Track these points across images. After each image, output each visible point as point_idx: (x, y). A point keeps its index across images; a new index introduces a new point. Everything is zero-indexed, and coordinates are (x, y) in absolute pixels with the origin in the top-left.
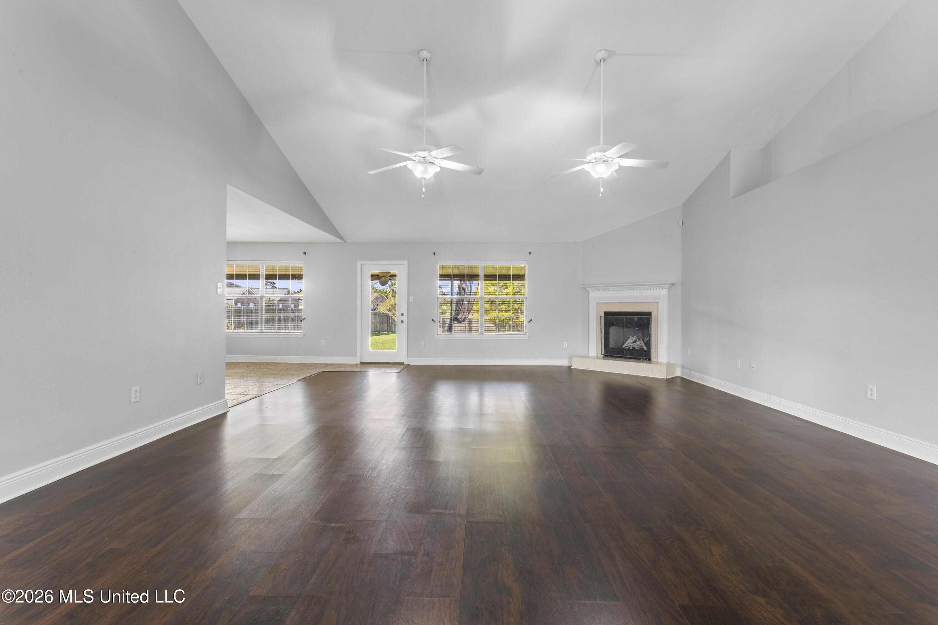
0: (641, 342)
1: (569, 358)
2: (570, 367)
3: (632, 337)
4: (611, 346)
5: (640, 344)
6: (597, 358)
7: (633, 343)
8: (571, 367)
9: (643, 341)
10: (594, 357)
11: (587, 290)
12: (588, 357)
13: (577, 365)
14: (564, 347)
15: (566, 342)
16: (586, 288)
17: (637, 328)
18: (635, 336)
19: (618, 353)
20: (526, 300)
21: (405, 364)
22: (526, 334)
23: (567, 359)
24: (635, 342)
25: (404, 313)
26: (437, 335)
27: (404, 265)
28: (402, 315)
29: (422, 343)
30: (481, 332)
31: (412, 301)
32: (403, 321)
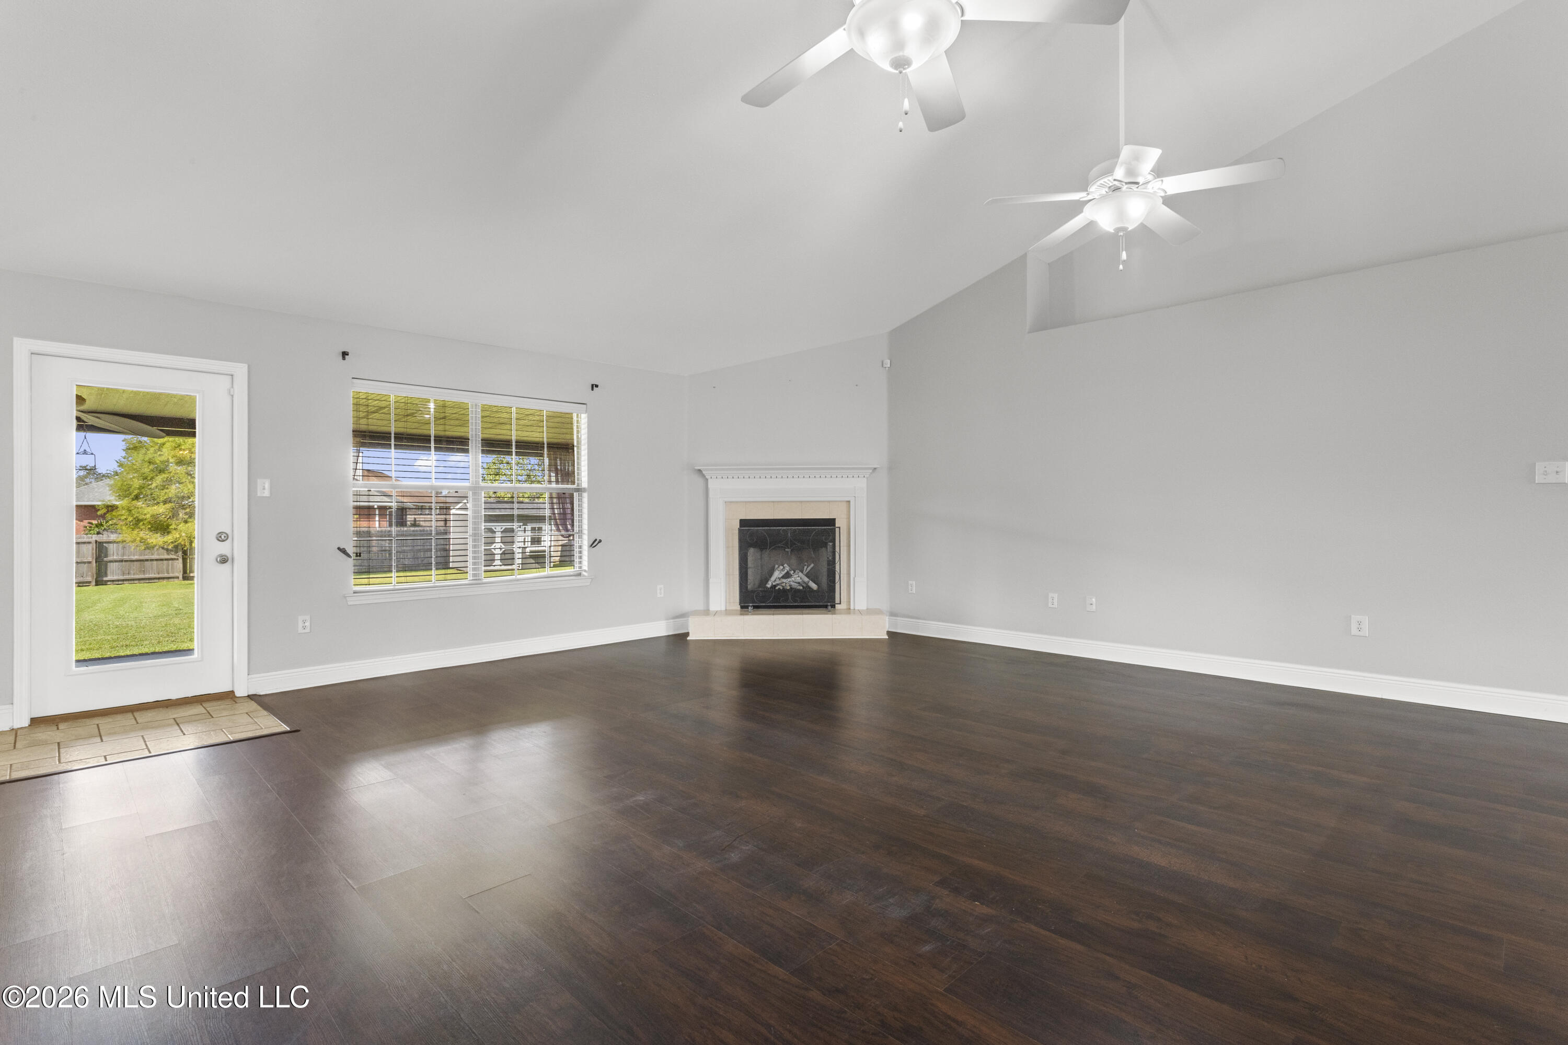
0: (802, 575)
1: (667, 619)
2: (681, 638)
3: (782, 567)
4: (751, 586)
5: (798, 579)
6: (728, 612)
7: (783, 577)
8: (688, 638)
9: (804, 572)
10: (722, 611)
11: (705, 476)
12: (706, 612)
13: (699, 631)
14: (659, 595)
15: (662, 586)
16: (704, 472)
17: (792, 550)
18: (785, 565)
19: (776, 599)
20: (581, 495)
21: (238, 694)
22: (580, 575)
23: (664, 622)
24: (787, 576)
25: (227, 532)
26: (354, 593)
27: (229, 378)
28: (222, 537)
29: (303, 623)
30: (474, 575)
31: (267, 493)
32: (226, 556)
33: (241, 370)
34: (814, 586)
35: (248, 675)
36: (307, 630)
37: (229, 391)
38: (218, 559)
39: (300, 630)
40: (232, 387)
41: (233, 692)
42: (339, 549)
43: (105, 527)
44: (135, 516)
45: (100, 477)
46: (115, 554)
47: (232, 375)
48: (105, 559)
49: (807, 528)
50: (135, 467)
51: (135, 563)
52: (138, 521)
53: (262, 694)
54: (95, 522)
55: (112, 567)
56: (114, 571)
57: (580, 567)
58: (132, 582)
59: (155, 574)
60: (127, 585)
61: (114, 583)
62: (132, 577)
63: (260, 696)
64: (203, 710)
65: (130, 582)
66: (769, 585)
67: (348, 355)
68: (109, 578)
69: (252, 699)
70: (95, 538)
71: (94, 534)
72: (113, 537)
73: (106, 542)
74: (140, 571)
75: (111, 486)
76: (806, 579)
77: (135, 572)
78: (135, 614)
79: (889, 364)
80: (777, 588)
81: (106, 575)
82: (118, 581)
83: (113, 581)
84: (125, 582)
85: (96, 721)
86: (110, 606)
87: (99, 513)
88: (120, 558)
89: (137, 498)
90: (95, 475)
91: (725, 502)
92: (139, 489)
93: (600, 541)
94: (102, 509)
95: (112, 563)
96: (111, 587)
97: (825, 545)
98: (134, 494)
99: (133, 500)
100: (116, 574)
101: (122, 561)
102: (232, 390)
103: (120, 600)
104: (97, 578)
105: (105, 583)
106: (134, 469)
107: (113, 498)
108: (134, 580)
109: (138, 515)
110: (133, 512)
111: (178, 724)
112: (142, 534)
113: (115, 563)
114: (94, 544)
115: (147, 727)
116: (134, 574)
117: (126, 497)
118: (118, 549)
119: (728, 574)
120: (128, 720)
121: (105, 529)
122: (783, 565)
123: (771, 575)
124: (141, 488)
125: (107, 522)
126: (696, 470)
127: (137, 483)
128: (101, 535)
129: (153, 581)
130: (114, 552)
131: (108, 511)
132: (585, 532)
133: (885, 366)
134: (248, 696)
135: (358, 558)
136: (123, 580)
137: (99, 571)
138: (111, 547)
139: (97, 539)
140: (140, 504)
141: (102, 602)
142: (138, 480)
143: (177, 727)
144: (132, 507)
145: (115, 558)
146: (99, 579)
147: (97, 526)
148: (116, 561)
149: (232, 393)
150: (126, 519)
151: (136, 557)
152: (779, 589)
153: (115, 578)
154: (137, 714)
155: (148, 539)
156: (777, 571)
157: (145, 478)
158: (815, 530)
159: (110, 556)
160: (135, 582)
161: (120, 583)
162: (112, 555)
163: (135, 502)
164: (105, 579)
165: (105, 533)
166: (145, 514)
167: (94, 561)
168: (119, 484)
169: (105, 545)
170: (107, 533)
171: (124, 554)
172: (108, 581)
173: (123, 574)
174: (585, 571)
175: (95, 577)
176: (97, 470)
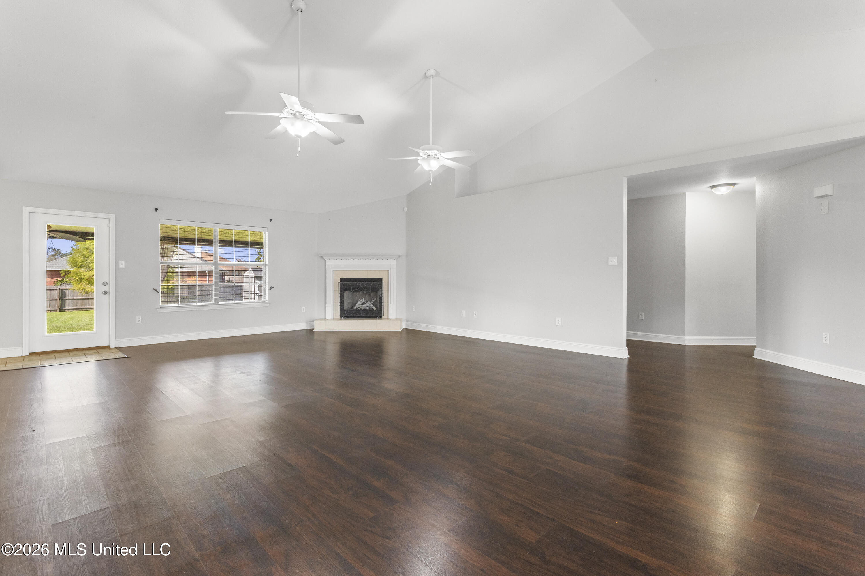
0: (370, 303)
1: (306, 322)
2: (311, 330)
4: (345, 308)
5: (368, 305)
6: (335, 319)
7: (362, 304)
8: (314, 330)
9: (371, 302)
10: (331, 319)
11: (324, 259)
12: (325, 319)
13: (318, 327)
14: (302, 312)
15: (304, 308)
16: (324, 257)
17: (364, 292)
18: (363, 299)
19: (355, 314)
20: (265, 267)
21: (111, 347)
22: (265, 302)
25: (107, 282)
26: (160, 307)
27: (108, 219)
28: (105, 284)
29: (139, 319)
30: (215, 301)
31: (123, 266)
32: (106, 291)
33: (113, 217)
34: (375, 308)
35: (115, 339)
36: (140, 322)
37: (108, 225)
38: (103, 293)
39: (137, 322)
40: (109, 224)
41: (109, 346)
42: (154, 289)
43: (64, 282)
44: (80, 277)
45: (63, 255)
46: (70, 296)
47: (109, 219)
48: (64, 298)
49: (368, 282)
50: (79, 251)
51: (80, 300)
52: (81, 279)
53: (121, 347)
54: (59, 279)
55: (68, 302)
56: (69, 305)
57: (265, 299)
58: (78, 310)
59: (90, 306)
60: (75, 312)
61: (69, 310)
62: (78, 307)
63: (120, 347)
64: (96, 351)
65: (77, 310)
66: (355, 308)
67: (157, 209)
68: (66, 308)
69: (116, 349)
70: (59, 287)
71: (59, 285)
72: (68, 287)
73: (65, 290)
74: (82, 305)
75: (67, 261)
76: (372, 305)
77: (80, 304)
78: (77, 324)
79: (406, 209)
80: (358, 309)
81: (65, 306)
82: (71, 309)
83: (68, 309)
84: (74, 310)
85: (55, 354)
86: (66, 320)
87: (62, 275)
88: (72, 297)
89: (81, 267)
90: (60, 254)
91: (334, 271)
92: (81, 262)
93: (273, 287)
94: (63, 273)
95: (68, 300)
96: (67, 312)
97: (379, 290)
98: (79, 265)
99: (79, 268)
100: (70, 306)
101: (73, 299)
102: (109, 225)
103: (71, 318)
104: (60, 308)
105: (64, 310)
106: (79, 252)
107: (69, 267)
108: (79, 309)
109: (81, 276)
110: (79, 275)
111: (85, 355)
112: (83, 286)
113: (69, 300)
114: (59, 290)
115: (73, 356)
116: (79, 306)
117: (75, 266)
118: (71, 293)
119: (334, 303)
120: (67, 354)
121: (64, 283)
122: (362, 299)
123: (356, 304)
124: (83, 262)
125: (65, 279)
126: (320, 256)
127: (80, 259)
128: (62, 286)
129: (89, 310)
130: (69, 295)
131: (66, 274)
132: (267, 283)
133: (405, 210)
134: (115, 348)
135: (163, 293)
136: (74, 309)
137: (61, 304)
138: (67, 292)
139: (60, 288)
140: (82, 270)
141: (62, 319)
142: (81, 257)
143: (85, 356)
144: (78, 272)
145: (69, 297)
146: (62, 308)
147: (60, 281)
148: (70, 299)
149: (109, 226)
150: (75, 278)
151: (80, 297)
152: (359, 309)
153: (70, 308)
154: (70, 353)
155: (86, 288)
156: (359, 301)
157: (85, 257)
158: (372, 283)
159: (67, 297)
160: (80, 310)
161: (72, 310)
162: (68, 296)
163: (79, 269)
164: (64, 308)
165: (65, 284)
166: (85, 276)
167: (59, 299)
168: (71, 260)
169: (64, 291)
170: (65, 285)
171: (74, 296)
172: (66, 309)
173: (74, 306)
174: (267, 300)
175: (59, 307)
176: (61, 252)
